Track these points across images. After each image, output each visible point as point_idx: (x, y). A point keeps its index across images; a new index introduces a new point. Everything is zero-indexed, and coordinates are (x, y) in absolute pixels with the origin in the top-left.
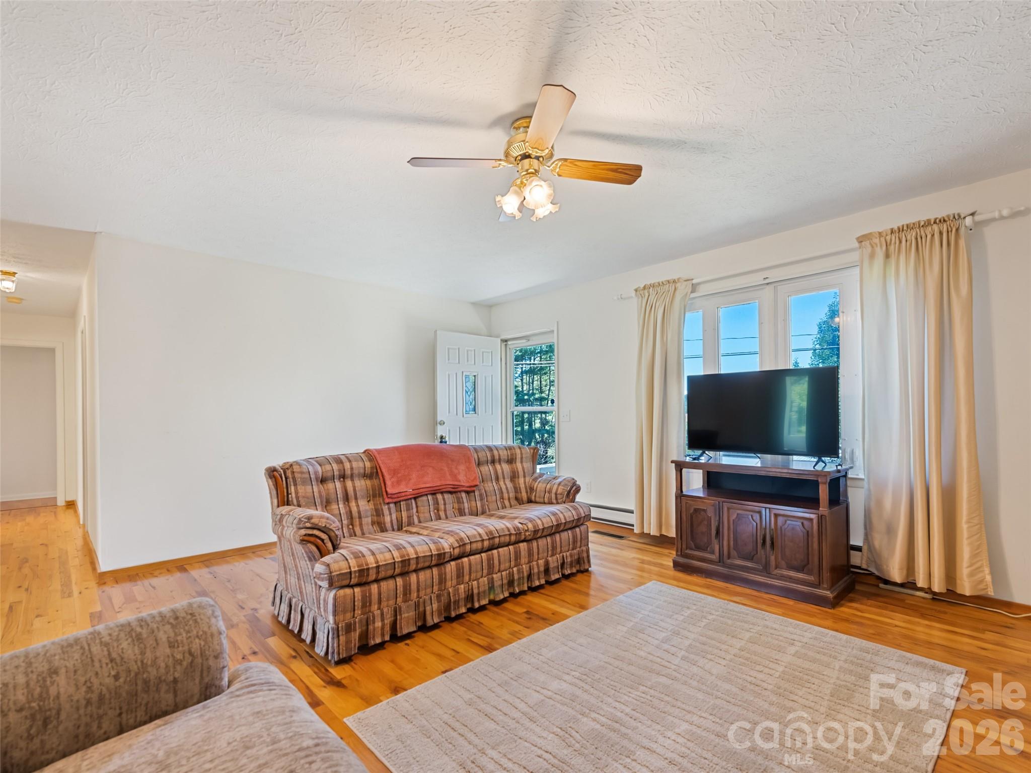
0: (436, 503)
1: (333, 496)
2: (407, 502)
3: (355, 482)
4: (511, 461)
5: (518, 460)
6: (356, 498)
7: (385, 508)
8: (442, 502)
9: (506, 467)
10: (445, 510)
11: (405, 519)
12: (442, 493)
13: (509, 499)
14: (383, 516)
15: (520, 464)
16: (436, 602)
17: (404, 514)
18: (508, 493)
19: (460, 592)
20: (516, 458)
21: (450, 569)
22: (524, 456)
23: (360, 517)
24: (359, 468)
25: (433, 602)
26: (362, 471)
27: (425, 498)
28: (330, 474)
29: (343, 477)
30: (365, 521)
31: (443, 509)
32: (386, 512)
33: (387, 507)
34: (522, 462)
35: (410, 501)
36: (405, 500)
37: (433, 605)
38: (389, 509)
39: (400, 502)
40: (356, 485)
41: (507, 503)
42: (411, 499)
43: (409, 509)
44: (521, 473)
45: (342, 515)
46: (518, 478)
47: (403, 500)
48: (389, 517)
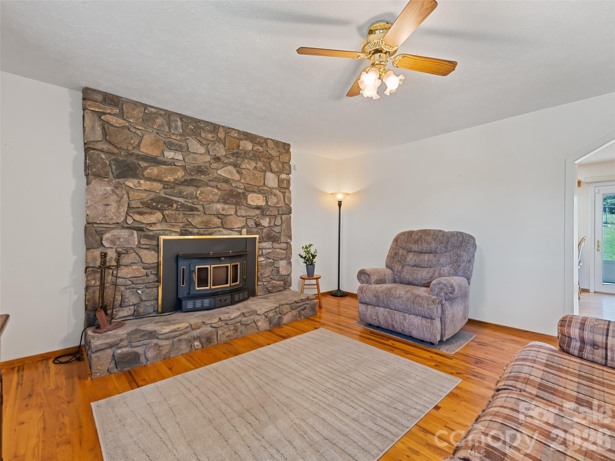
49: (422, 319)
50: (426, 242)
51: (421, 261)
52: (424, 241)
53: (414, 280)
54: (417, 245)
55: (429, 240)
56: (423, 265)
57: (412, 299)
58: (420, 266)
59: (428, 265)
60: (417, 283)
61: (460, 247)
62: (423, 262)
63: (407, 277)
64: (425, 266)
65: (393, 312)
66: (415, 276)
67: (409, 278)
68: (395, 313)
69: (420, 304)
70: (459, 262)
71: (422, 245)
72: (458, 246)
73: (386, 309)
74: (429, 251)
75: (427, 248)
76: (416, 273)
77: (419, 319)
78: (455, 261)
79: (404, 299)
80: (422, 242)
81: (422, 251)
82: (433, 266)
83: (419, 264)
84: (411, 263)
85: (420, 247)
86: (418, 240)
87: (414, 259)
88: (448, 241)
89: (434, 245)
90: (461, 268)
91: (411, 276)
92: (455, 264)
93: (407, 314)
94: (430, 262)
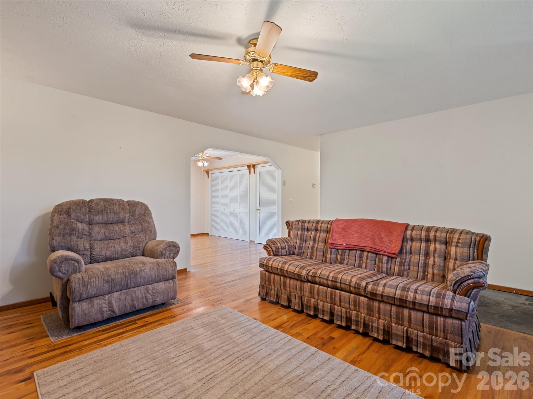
0: (361, 257)
1: (309, 238)
2: (343, 250)
3: (321, 233)
4: (447, 243)
5: (454, 244)
6: (318, 242)
7: (329, 250)
8: (366, 257)
9: (440, 247)
10: (366, 263)
11: (339, 260)
12: (368, 252)
13: (433, 274)
14: (327, 254)
15: (454, 248)
16: (298, 299)
17: (339, 257)
18: (433, 269)
19: (311, 302)
20: (452, 242)
21: (306, 286)
22: (461, 241)
23: (317, 251)
24: (324, 227)
25: (296, 298)
26: (325, 229)
27: (354, 252)
28: (310, 228)
29: (316, 230)
30: (318, 253)
31: (365, 262)
32: (329, 252)
33: (330, 250)
34: (457, 246)
35: (344, 251)
36: (342, 249)
37: (296, 300)
38: (331, 251)
39: (339, 249)
40: (321, 235)
41: (430, 277)
42: (346, 249)
43: (343, 254)
44: (453, 256)
45: (309, 247)
46: (450, 259)
47: (341, 249)
48: (329, 255)
49: (165, 283)
50: (114, 212)
51: (112, 233)
52: (110, 211)
53: (113, 254)
54: (101, 216)
55: (116, 209)
56: (115, 236)
57: (156, 268)
58: (111, 238)
59: (120, 235)
60: (117, 257)
61: (145, 214)
62: (114, 234)
63: (103, 253)
64: (117, 238)
65: (132, 290)
66: (113, 249)
67: (106, 253)
68: (135, 291)
69: (165, 269)
70: (150, 228)
71: (108, 216)
72: (143, 214)
73: (122, 291)
74: (115, 221)
75: (114, 218)
76: (112, 246)
77: (163, 284)
78: (147, 228)
79: (147, 270)
80: (107, 213)
81: (107, 221)
82: (126, 235)
83: (110, 237)
84: (99, 237)
85: (105, 218)
86: (102, 211)
87: (102, 231)
88: (135, 209)
89: (123, 214)
90: (152, 232)
91: (107, 251)
92: (148, 230)
93: (149, 285)
94: (122, 232)
